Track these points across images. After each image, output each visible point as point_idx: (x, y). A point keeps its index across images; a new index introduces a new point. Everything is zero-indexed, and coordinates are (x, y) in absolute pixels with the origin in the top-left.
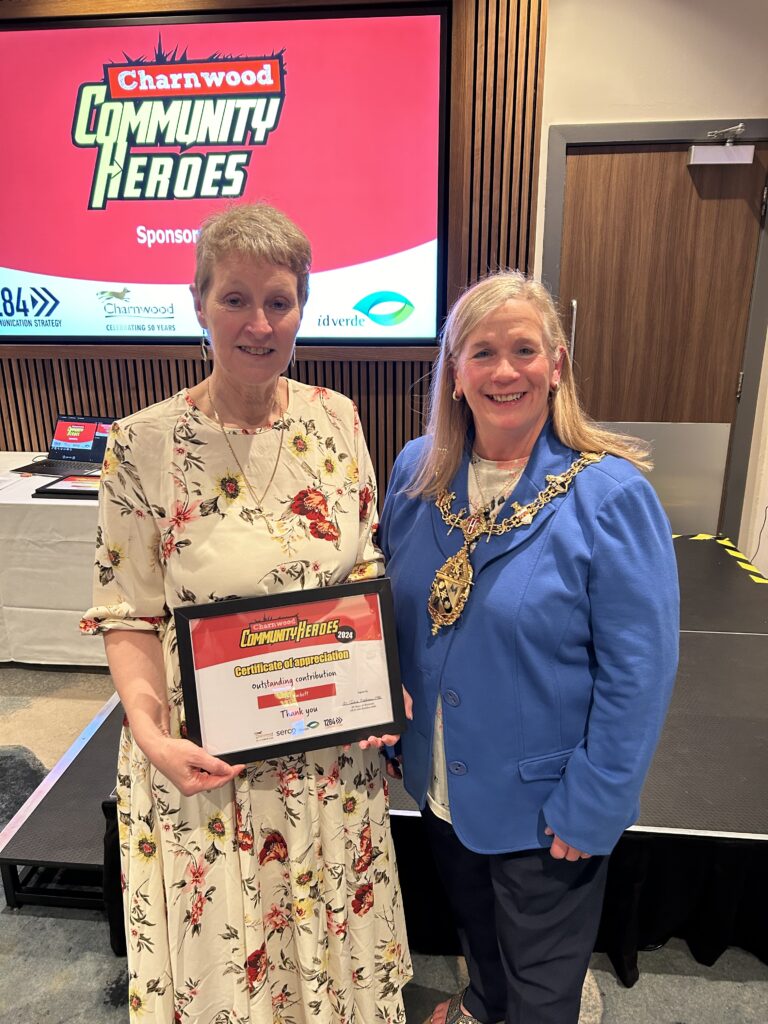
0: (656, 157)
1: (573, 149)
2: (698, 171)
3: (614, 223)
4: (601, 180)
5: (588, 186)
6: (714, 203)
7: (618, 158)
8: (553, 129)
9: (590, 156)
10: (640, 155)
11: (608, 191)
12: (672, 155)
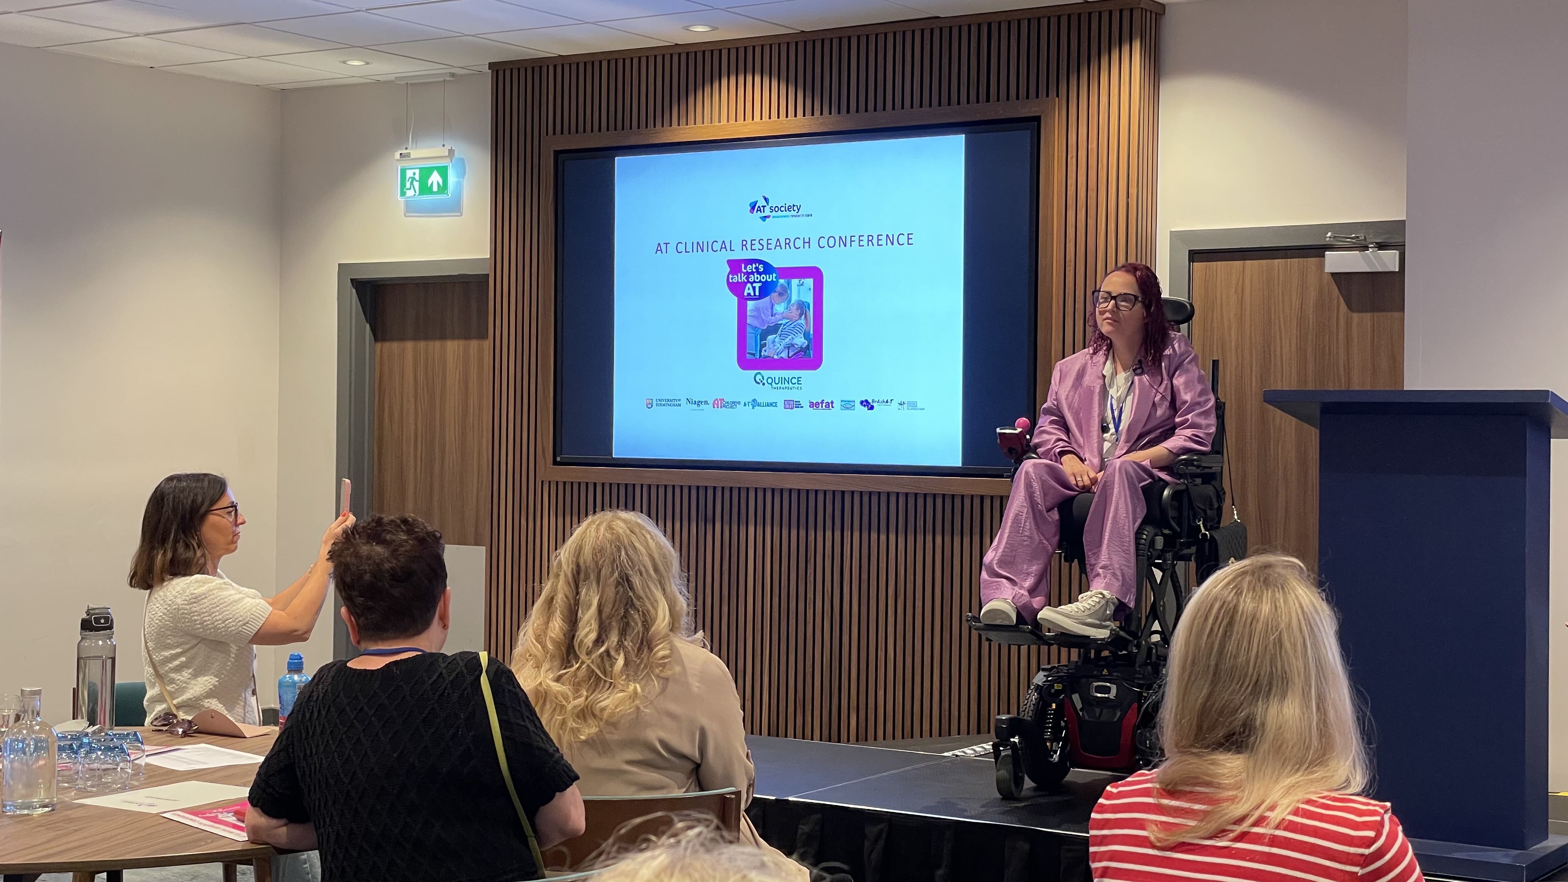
0: (1295, 263)
1: (1195, 256)
2: (1341, 279)
3: (1251, 339)
4: (1233, 290)
5: (1219, 297)
6: (1367, 316)
7: (1251, 265)
8: (1174, 235)
9: (1219, 263)
10: (1276, 261)
11: (1241, 302)
12: (1312, 261)
